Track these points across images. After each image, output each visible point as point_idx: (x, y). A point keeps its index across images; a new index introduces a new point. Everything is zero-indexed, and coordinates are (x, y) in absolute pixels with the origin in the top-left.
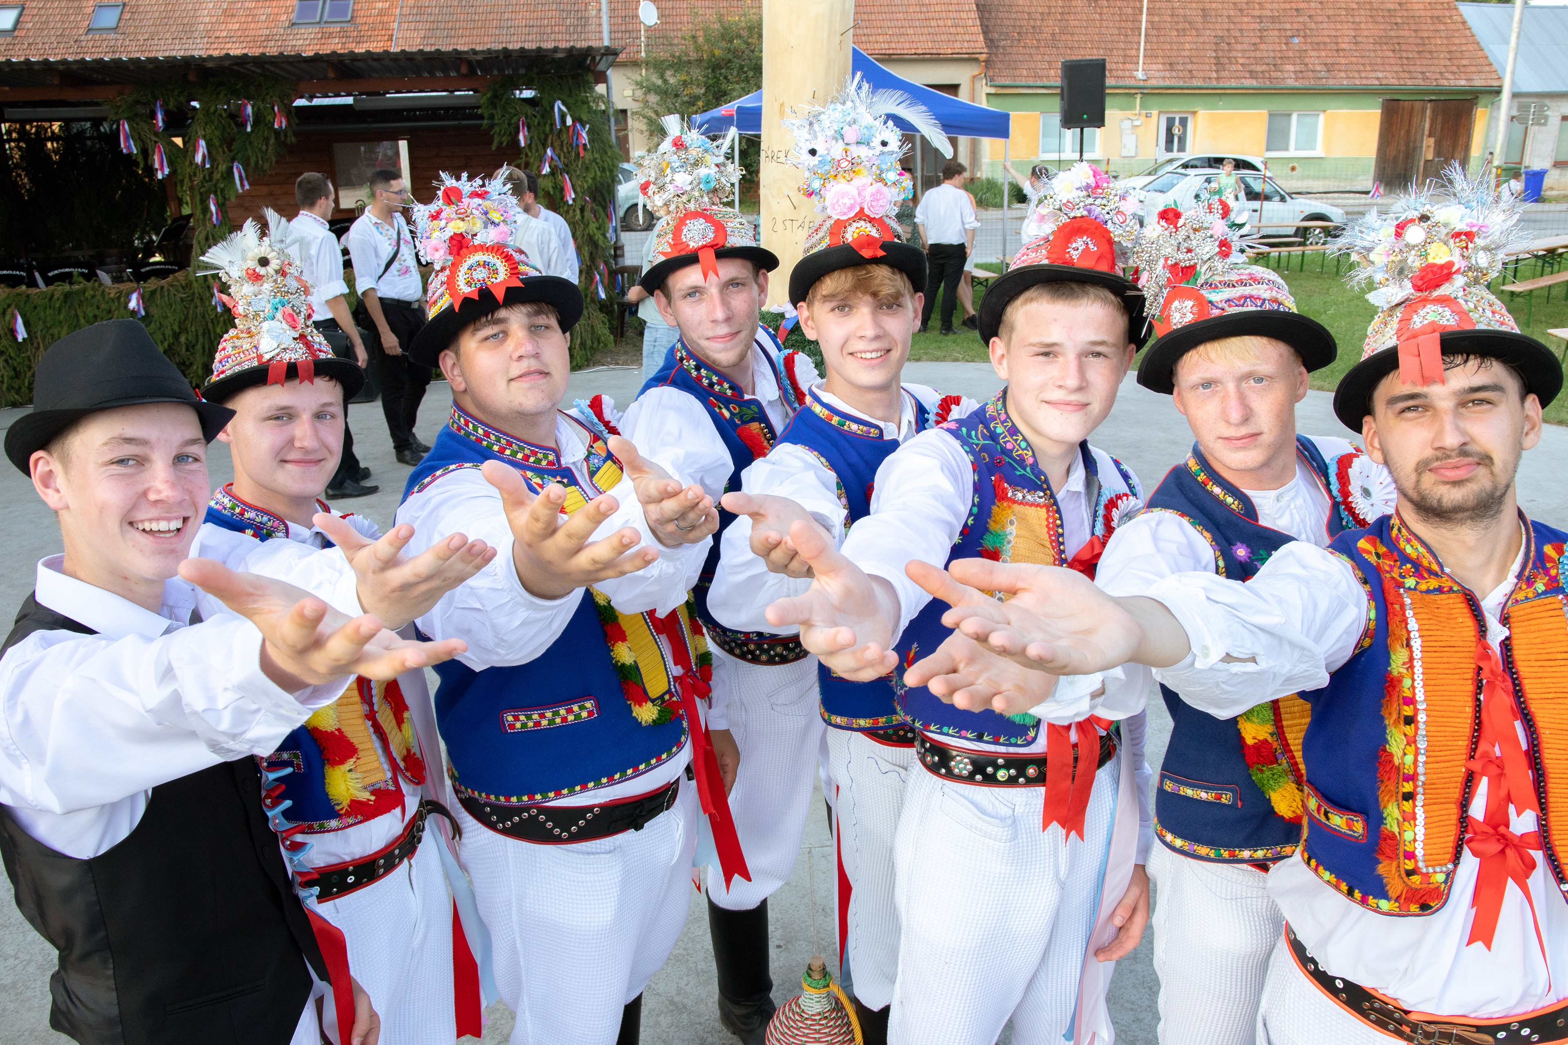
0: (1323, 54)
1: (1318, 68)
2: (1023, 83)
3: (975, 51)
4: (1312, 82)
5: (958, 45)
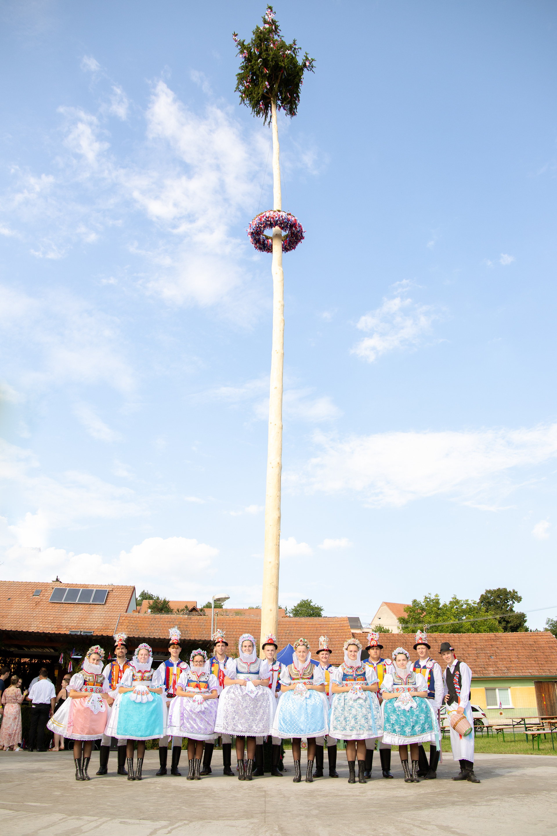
0: (505, 663)
1: (503, 669)
4: (501, 675)
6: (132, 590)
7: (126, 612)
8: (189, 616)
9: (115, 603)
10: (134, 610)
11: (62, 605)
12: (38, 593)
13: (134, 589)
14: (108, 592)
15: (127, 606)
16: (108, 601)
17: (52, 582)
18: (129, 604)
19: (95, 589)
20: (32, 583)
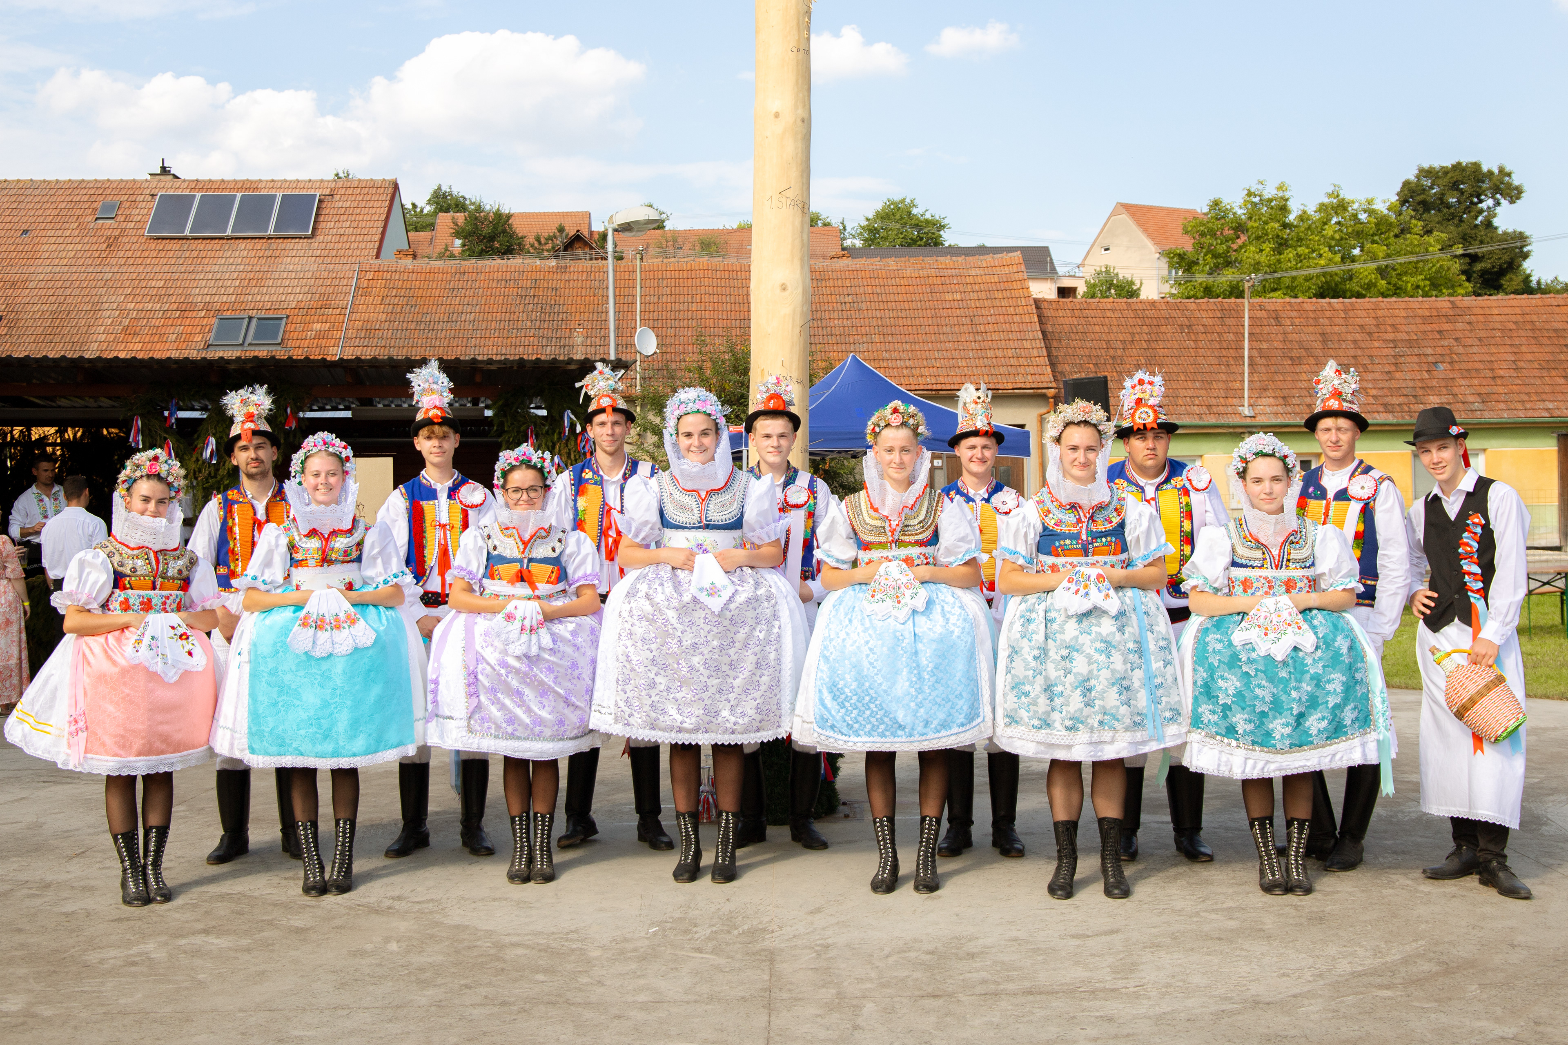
3: (1041, 385)
5: (1020, 379)
6: (390, 191)
7: (378, 256)
8: (562, 263)
9: (342, 231)
10: (400, 248)
11: (186, 245)
12: (109, 212)
13: (396, 187)
14: (320, 201)
15: (377, 237)
16: (322, 225)
17: (149, 177)
18: (383, 233)
19: (279, 194)
20: (89, 182)
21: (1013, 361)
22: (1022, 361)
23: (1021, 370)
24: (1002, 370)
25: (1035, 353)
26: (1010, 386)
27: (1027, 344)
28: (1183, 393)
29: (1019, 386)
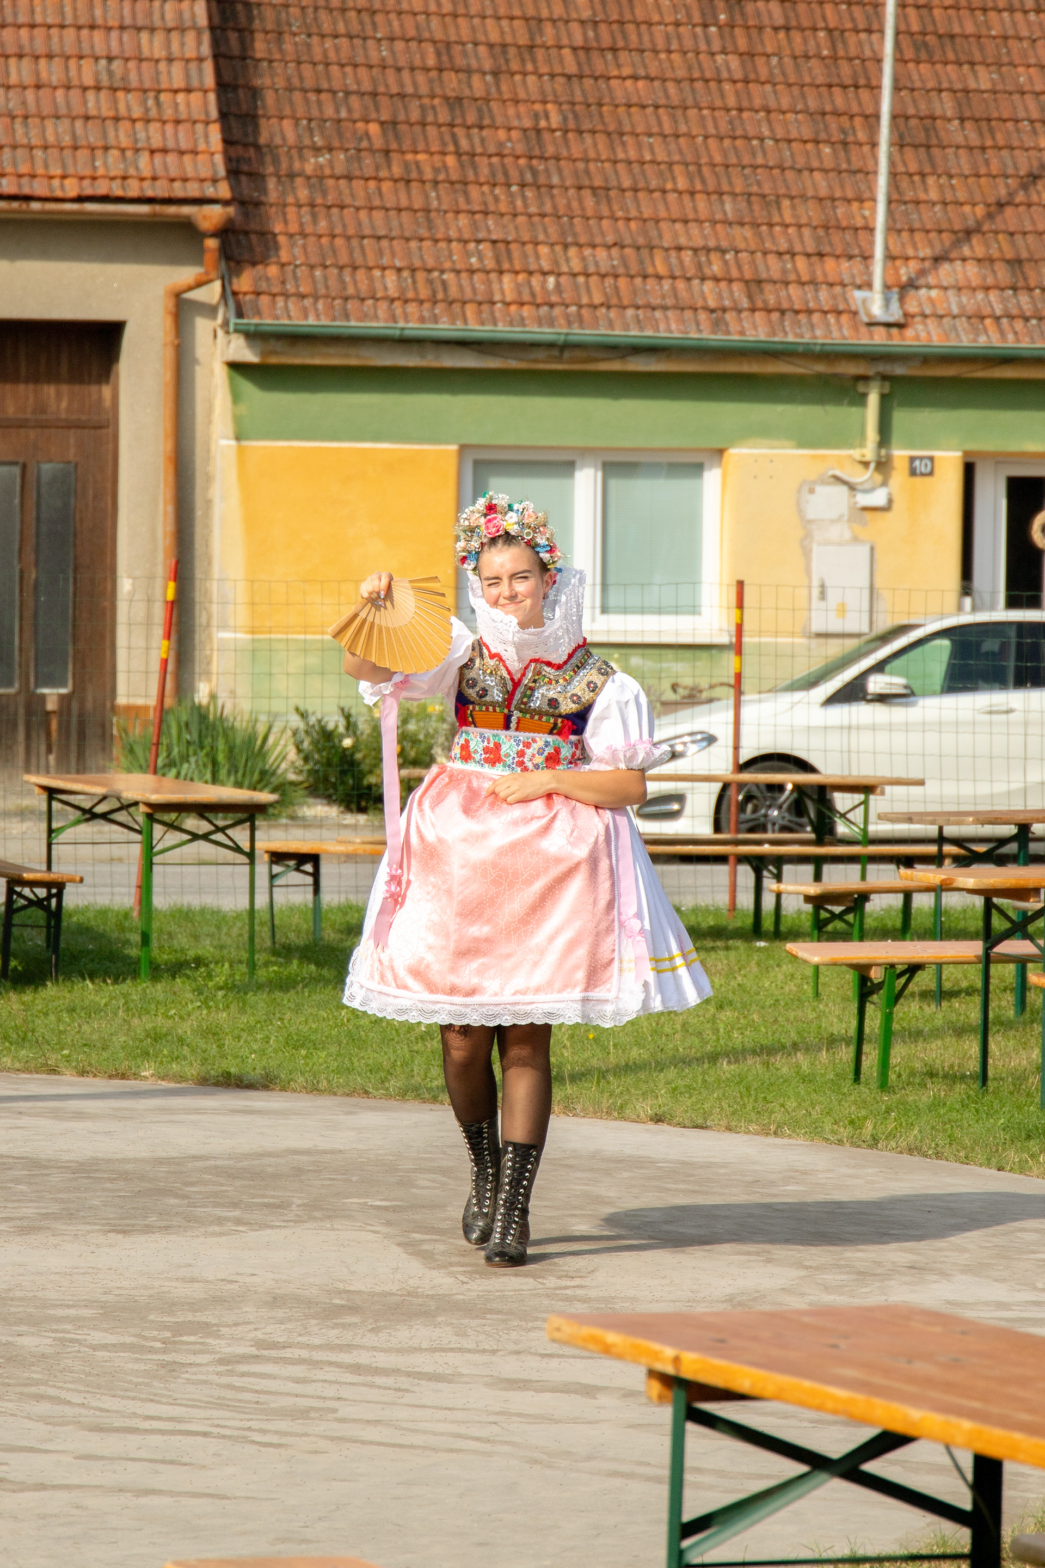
2: (378, 324)
3: (178, 190)
5: (112, 163)
21: (95, 103)
22: (130, 103)
23: (122, 135)
24: (54, 131)
25: (177, 76)
26: (71, 188)
27: (153, 45)
28: (669, 234)
29: (102, 188)
